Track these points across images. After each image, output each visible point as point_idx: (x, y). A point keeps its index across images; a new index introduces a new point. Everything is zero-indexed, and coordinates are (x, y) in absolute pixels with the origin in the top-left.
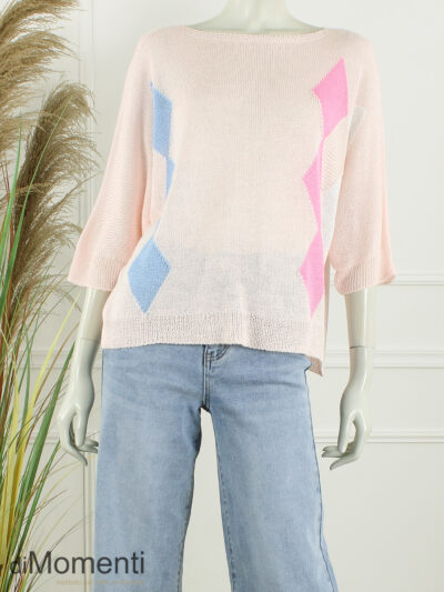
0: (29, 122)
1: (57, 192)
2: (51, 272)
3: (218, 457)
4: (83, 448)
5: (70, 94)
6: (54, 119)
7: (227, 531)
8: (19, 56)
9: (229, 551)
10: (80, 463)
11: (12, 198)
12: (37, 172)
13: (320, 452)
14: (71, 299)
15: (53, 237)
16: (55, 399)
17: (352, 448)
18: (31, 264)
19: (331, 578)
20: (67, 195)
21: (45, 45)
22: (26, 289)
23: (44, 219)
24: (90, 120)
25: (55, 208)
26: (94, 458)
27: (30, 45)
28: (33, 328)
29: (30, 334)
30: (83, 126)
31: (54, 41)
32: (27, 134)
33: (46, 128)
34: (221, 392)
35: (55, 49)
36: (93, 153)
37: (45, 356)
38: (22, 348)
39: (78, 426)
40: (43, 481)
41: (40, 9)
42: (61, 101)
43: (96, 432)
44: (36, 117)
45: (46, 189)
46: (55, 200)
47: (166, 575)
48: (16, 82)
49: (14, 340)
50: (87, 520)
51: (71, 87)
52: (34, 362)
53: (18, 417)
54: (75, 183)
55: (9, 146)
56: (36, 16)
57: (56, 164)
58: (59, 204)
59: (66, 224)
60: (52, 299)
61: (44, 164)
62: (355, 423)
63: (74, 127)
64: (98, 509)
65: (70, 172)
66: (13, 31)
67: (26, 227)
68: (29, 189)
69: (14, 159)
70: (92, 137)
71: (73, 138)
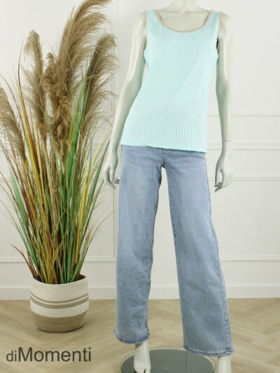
0: (91, 49)
1: (103, 78)
2: (100, 110)
3: (169, 187)
4: (113, 182)
5: (108, 38)
6: (101, 48)
7: (172, 217)
8: (87, 23)
9: (173, 225)
10: (112, 189)
11: (84, 81)
12: (95, 70)
14: (109, 122)
15: (101, 96)
16: (102, 162)
18: (92, 107)
19: (215, 236)
20: (107, 79)
21: (98, 18)
22: (90, 118)
23: (97, 89)
24: (116, 48)
25: (102, 84)
26: (118, 186)
27: (92, 18)
28: (93, 133)
29: (92, 136)
30: (113, 51)
31: (102, 17)
32: (90, 54)
33: (98, 52)
34: (170, 160)
36: (117, 62)
38: (88, 142)
39: (111, 173)
40: (97, 196)
41: (96, 4)
42: (104, 41)
43: (118, 175)
44: (94, 47)
45: (99, 76)
46: (102, 81)
47: (147, 234)
48: (86, 33)
49: (85, 138)
50: (115, 212)
51: (108, 35)
52: (93, 147)
53: (87, 169)
54: (110, 74)
55: (84, 59)
56: (94, 6)
57: (102, 67)
59: (106, 91)
60: (101, 122)
61: (98, 67)
63: (110, 52)
64: (120, 207)
65: (108, 70)
66: (85, 13)
67: (90, 92)
68: (91, 77)
69: (85, 65)
70: (117, 56)
71: (109, 56)
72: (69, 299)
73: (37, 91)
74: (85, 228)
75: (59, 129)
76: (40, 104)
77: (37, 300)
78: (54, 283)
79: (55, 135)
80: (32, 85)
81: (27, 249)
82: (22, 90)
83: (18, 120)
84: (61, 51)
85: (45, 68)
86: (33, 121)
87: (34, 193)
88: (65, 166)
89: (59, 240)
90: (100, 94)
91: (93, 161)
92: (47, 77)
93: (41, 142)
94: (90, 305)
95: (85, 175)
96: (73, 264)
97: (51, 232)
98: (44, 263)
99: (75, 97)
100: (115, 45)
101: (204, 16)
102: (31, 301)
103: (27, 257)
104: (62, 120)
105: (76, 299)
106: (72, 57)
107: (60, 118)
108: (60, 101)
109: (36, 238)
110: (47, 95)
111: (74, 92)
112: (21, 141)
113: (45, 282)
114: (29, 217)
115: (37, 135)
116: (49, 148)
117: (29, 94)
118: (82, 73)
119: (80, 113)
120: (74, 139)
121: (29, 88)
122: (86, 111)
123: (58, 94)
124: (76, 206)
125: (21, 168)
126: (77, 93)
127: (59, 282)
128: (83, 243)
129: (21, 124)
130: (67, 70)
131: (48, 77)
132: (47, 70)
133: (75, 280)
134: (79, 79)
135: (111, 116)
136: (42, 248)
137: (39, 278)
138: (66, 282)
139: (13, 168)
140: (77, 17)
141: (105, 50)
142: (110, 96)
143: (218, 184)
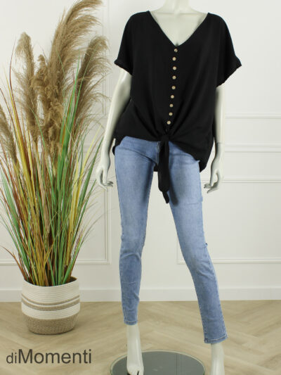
1: (94, 80)
2: (91, 113)
4: (106, 184)
5: (99, 41)
6: (92, 50)
8: (78, 25)
11: (76, 83)
12: (86, 72)
13: (203, 186)
14: (100, 124)
15: (92, 99)
16: (93, 164)
17: (216, 185)
18: (83, 110)
20: (98, 82)
21: (89, 21)
22: (81, 120)
23: (88, 91)
24: (107, 51)
25: (93, 87)
27: (83, 21)
28: (84, 135)
29: (83, 138)
30: (104, 53)
31: (93, 19)
32: (81, 56)
35: (93, 22)
37: (88, 147)
38: (80, 144)
40: (88, 198)
42: (96, 43)
44: (86, 50)
45: (91, 79)
46: (93, 84)
48: (77, 35)
49: (76, 141)
51: (100, 37)
52: (84, 150)
54: (101, 77)
55: (75, 61)
56: (86, 8)
57: (93, 69)
58: (95, 85)
59: (97, 93)
60: (92, 124)
61: (89, 69)
62: (217, 174)
63: (100, 54)
65: (99, 72)
66: (76, 15)
67: (81, 95)
68: (83, 79)
69: (76, 67)
70: (108, 58)
71: (100, 58)
72: (60, 301)
73: (28, 93)
74: (76, 230)
75: (50, 131)
76: (31, 106)
77: (28, 302)
78: (45, 286)
79: (46, 137)
80: (23, 87)
81: (18, 250)
82: (14, 92)
83: (9, 122)
84: (52, 53)
85: (36, 70)
86: (24, 123)
87: (25, 195)
88: (56, 168)
89: (51, 243)
90: (91, 96)
91: (84, 163)
92: (38, 80)
93: (33, 144)
94: (81, 307)
95: (76, 177)
96: (64, 266)
97: (42, 234)
98: (35, 266)
99: (66, 99)
100: (106, 47)
102: (22, 304)
103: (18, 260)
104: (53, 123)
105: (66, 302)
106: (63, 59)
107: (51, 120)
108: (51, 104)
109: (27, 239)
110: (38, 97)
111: (66, 94)
112: (13, 143)
113: (36, 284)
114: (20, 219)
115: (28, 137)
116: (40, 150)
117: (20, 96)
118: (73, 75)
119: (71, 115)
120: (65, 142)
121: (20, 90)
122: (77, 113)
123: (49, 97)
124: (67, 208)
125: (12, 170)
126: (68, 95)
127: (50, 285)
128: (74, 245)
129: (12, 127)
130: (58, 72)
131: (40, 79)
132: (38, 73)
133: (66, 282)
134: (70, 81)
135: (102, 118)
136: (34, 250)
137: (30, 281)
138: (57, 284)
139: (4, 170)
140: (69, 19)
141: (96, 52)
142: (101, 99)
143: (212, 185)
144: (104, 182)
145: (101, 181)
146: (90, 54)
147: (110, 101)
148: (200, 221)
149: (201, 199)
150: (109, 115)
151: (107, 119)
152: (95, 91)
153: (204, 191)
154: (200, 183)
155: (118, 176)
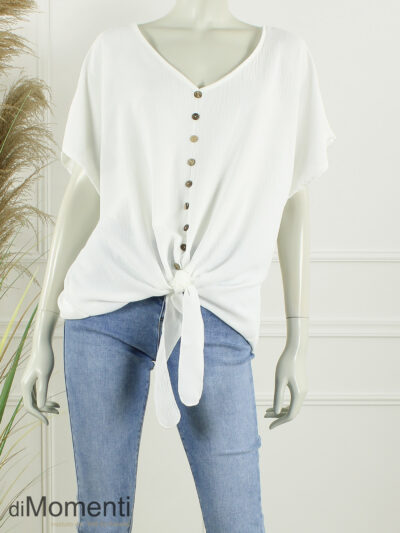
1: (17, 177)
2: (12, 250)
4: (45, 409)
5: (28, 89)
6: (15, 111)
13: (261, 412)
14: (31, 275)
15: (13, 218)
16: (15, 365)
17: (287, 412)
20: (26, 180)
21: (7, 44)
23: (5, 202)
24: (47, 112)
25: (16, 192)
26: (55, 419)
30: (40, 117)
31: (15, 40)
33: (7, 119)
35: (15, 48)
36: (49, 142)
40: (4, 440)
42: (21, 95)
45: (10, 174)
46: (16, 185)
50: (44, 475)
51: (30, 82)
54: (33, 169)
57: (16, 152)
58: (19, 188)
59: (25, 206)
60: (13, 274)
61: (5, 152)
62: (290, 386)
63: (32, 119)
65: (29, 159)
70: (49, 128)
71: (32, 128)
90: (10, 213)
100: (45, 104)
101: (244, 39)
135: (35, 262)
141: (22, 115)
142: (33, 219)
143: (279, 411)
144: (39, 405)
145: (34, 402)
146: (9, 119)
147: (53, 223)
148: (254, 491)
149: (258, 443)
150: (51, 255)
151: (44, 263)
152: (19, 201)
153: (263, 423)
154: (255, 407)
155: (71, 391)
